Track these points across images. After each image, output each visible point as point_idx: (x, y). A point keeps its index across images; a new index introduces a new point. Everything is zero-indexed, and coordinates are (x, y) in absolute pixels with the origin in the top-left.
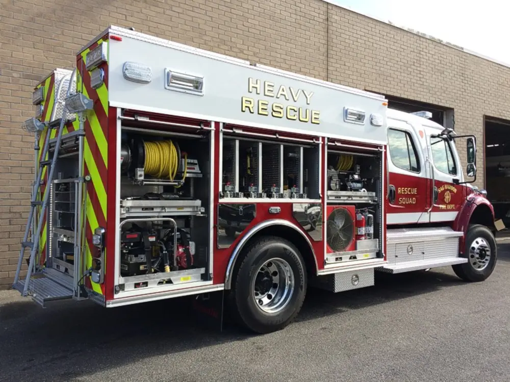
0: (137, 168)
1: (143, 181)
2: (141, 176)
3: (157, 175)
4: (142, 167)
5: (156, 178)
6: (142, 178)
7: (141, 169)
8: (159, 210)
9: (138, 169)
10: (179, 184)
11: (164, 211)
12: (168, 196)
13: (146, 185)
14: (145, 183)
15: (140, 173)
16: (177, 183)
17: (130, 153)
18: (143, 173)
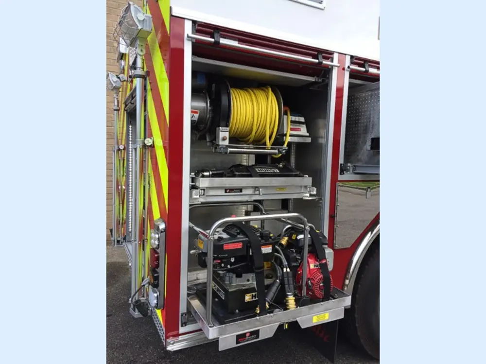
0: (219, 126)
1: (227, 147)
2: (224, 139)
3: (248, 138)
4: (227, 126)
5: (246, 142)
6: (227, 143)
7: (225, 129)
8: (250, 191)
9: (220, 128)
10: (280, 152)
11: (257, 192)
12: (264, 170)
13: (231, 153)
14: (230, 150)
15: (223, 134)
16: (277, 151)
17: (209, 105)
18: (227, 135)
